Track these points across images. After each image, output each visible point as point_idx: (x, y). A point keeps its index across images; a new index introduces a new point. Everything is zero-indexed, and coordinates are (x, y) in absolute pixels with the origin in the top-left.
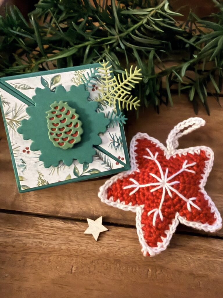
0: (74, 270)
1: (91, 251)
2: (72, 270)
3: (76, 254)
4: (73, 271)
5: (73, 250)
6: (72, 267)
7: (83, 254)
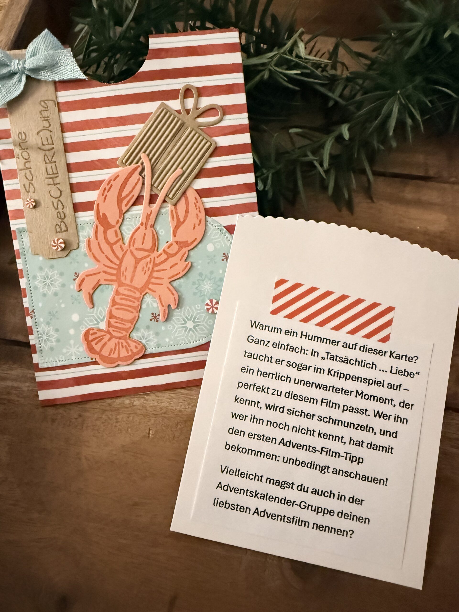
0: (152, 434)
1: (176, 409)
2: (149, 433)
3: (155, 413)
4: (150, 435)
5: (150, 407)
6: (150, 430)
7: (165, 413)
